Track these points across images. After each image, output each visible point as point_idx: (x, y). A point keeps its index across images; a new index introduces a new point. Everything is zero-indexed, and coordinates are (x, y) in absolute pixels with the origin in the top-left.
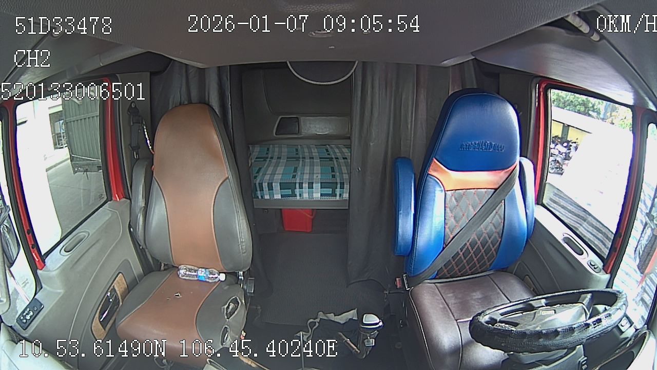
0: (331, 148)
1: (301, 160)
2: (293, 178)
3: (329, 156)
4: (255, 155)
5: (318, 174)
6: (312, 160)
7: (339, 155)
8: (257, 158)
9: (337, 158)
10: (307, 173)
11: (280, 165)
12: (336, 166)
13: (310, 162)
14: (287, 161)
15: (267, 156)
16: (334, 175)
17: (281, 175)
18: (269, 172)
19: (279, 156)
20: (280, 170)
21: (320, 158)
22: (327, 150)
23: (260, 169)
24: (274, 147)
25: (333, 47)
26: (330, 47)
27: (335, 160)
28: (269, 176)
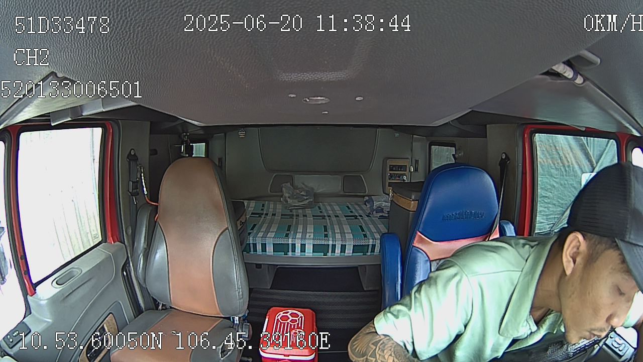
0: (324, 205)
1: (295, 217)
2: (286, 236)
3: (321, 214)
4: (250, 211)
5: (311, 233)
6: (305, 217)
7: (331, 212)
8: (252, 214)
9: (329, 216)
10: (300, 232)
11: (275, 222)
12: (329, 224)
13: (304, 220)
14: (281, 218)
15: (261, 212)
16: (327, 235)
17: (274, 233)
18: (263, 229)
19: (274, 213)
20: (274, 228)
21: (313, 216)
22: (320, 209)
23: (255, 225)
24: (269, 205)
25: (327, 112)
26: (323, 113)
27: (327, 218)
28: (263, 233)
